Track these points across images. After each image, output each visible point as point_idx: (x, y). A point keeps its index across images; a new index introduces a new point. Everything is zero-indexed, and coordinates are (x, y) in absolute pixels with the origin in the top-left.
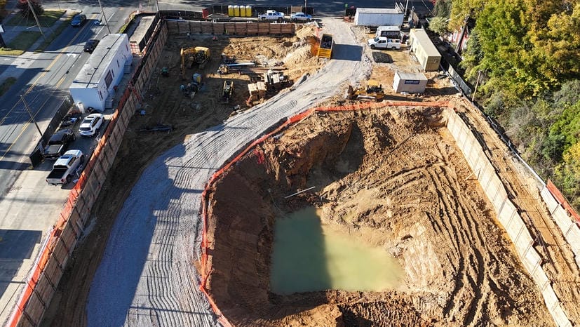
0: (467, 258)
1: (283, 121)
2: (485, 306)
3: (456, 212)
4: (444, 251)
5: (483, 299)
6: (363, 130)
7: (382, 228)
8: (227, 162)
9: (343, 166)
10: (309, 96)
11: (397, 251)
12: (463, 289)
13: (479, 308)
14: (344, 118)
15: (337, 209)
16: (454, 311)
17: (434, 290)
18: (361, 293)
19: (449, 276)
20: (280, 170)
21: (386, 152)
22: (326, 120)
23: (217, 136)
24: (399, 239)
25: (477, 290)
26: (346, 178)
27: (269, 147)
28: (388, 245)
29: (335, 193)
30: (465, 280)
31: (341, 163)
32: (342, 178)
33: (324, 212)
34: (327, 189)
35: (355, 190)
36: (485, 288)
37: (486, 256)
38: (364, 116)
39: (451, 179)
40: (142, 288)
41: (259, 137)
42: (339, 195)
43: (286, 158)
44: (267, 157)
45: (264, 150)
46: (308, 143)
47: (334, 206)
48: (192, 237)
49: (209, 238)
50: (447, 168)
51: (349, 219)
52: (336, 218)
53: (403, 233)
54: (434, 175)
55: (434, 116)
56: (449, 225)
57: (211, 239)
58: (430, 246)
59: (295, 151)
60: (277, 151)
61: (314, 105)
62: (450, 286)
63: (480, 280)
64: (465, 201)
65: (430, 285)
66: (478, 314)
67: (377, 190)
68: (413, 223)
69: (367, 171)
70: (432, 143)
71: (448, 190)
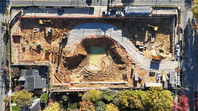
0: (93, 74)
1: (125, 49)
2: (85, 74)
3: (102, 76)
4: (94, 71)
5: (86, 74)
6: (123, 65)
7: (101, 64)
8: (112, 39)
9: (116, 60)
10: (134, 55)
11: (96, 65)
12: (87, 72)
13: (85, 73)
14: (126, 61)
15: (105, 58)
16: (85, 70)
17: (88, 68)
18: (89, 59)
19: (89, 71)
20: (112, 48)
21: (118, 68)
22: (125, 57)
23: (120, 36)
24: (98, 66)
25: (87, 74)
26: (112, 60)
27: (116, 46)
28: (98, 64)
29: (109, 58)
30: (89, 73)
31: (116, 59)
32: (113, 59)
33: (105, 55)
34: (110, 56)
35: (109, 61)
36: (87, 75)
37: (93, 77)
38: (127, 65)
39: (109, 78)
40: (87, 29)
41: (119, 44)
42: (108, 58)
43: (114, 49)
44: (114, 45)
45: (116, 45)
46: (118, 53)
47: (106, 57)
48: (95, 35)
49: (95, 37)
50: (112, 78)
51: (103, 59)
52: (103, 57)
53: (99, 67)
54: (111, 75)
55: (126, 79)
56: (98, 74)
57: (95, 38)
58: (95, 70)
59: (116, 51)
60: (116, 47)
61: (130, 55)
62: (88, 70)
63: (89, 75)
64: (104, 78)
65: (89, 68)
66: (84, 73)
67: (109, 65)
68: (100, 68)
69: (114, 64)
70: (119, 77)
71: (107, 76)
